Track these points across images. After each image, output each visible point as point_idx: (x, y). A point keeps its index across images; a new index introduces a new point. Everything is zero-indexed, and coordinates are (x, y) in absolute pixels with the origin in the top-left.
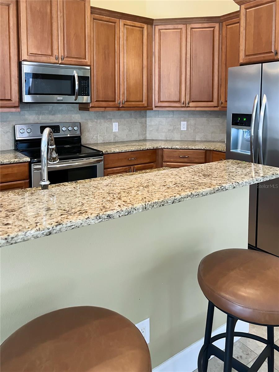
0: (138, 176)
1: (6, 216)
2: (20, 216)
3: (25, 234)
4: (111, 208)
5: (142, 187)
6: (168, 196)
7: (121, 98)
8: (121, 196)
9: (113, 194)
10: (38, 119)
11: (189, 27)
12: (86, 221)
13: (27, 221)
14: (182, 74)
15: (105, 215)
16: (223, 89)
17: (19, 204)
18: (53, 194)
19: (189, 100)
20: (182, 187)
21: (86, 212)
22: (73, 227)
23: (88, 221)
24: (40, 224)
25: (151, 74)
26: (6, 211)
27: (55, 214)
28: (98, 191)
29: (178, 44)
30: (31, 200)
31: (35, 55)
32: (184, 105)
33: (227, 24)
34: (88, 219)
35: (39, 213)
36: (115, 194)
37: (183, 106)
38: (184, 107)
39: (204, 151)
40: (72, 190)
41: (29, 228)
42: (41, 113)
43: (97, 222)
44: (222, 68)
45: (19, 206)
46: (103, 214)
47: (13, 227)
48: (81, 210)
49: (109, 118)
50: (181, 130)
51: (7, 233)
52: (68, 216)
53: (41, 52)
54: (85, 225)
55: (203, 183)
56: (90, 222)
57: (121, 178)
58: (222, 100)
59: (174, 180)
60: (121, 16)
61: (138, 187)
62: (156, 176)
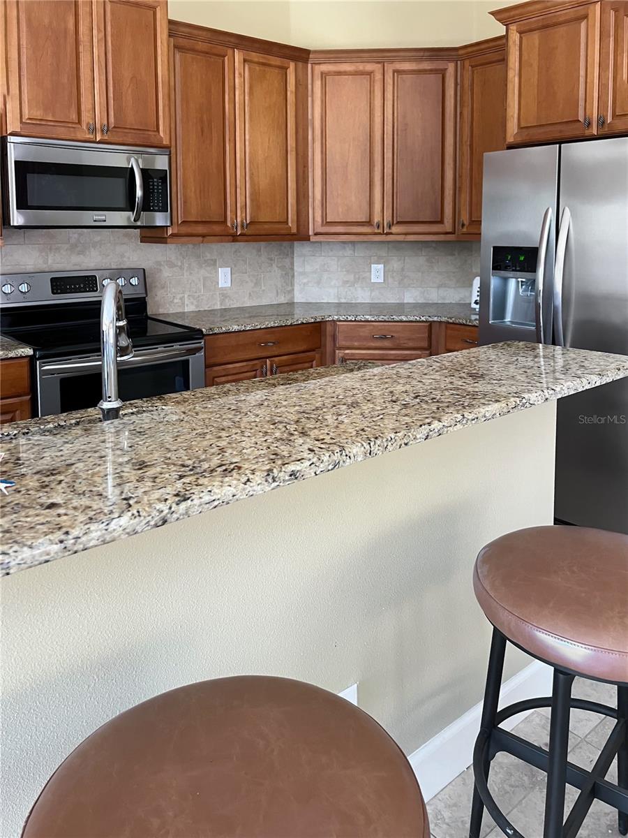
0: (323, 381)
1: (43, 487)
2: (77, 485)
3: (106, 528)
4: (295, 456)
5: (345, 407)
6: (412, 424)
7: (240, 215)
8: (306, 429)
9: (285, 424)
10: (46, 262)
11: (390, 68)
12: (244, 489)
13: (101, 495)
14: (374, 166)
15: (284, 472)
16: (465, 197)
17: (62, 456)
18: (138, 430)
19: (390, 219)
20: (434, 402)
21: (239, 468)
22: (216, 503)
23: (249, 489)
24: (136, 502)
25: (306, 166)
26: (35, 473)
27: (163, 476)
28: (245, 419)
29: (364, 105)
30: (90, 445)
31: (38, 122)
32: (381, 231)
33: (473, 64)
34: (248, 483)
35: (123, 474)
36: (289, 424)
37: (376, 231)
38: (380, 234)
39: (427, 324)
40: (181, 418)
41: (111, 512)
42: (51, 249)
43: (268, 489)
44: (462, 155)
45: (65, 461)
46: (281, 471)
47: (71, 512)
48: (223, 463)
49: (208, 258)
50: (372, 281)
51: (60, 528)
52: (198, 479)
53: (53, 116)
54: (241, 498)
55: (477, 392)
56: (254, 491)
57: (287, 388)
58: (465, 218)
59: (408, 387)
60: (237, 42)
61: (335, 406)
62: (365, 380)
